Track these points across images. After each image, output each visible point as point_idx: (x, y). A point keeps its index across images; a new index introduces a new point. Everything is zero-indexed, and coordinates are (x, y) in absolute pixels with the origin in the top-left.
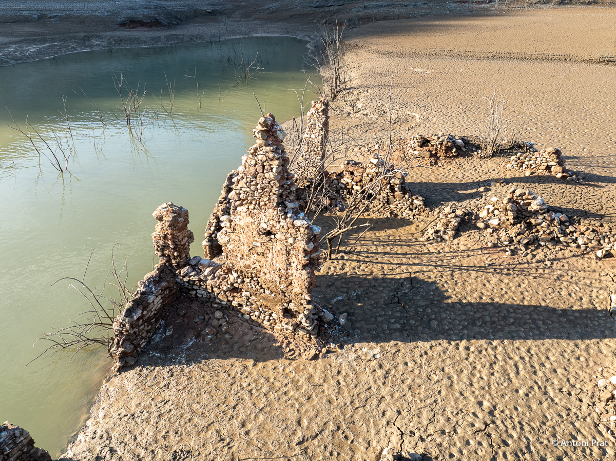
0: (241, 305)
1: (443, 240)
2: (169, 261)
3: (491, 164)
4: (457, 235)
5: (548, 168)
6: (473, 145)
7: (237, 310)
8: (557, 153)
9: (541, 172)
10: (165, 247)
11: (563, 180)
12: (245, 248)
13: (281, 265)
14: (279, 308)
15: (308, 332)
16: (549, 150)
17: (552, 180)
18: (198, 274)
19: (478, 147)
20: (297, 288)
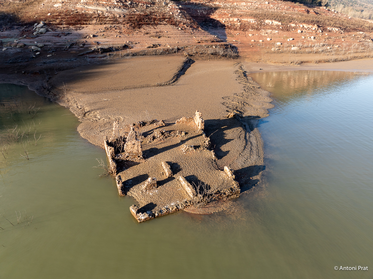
0: (129, 159)
1: (151, 142)
2: (113, 157)
3: (150, 126)
4: (153, 140)
5: (162, 124)
6: (145, 123)
7: (128, 161)
8: (163, 121)
9: (161, 125)
10: (112, 154)
11: (165, 126)
12: (130, 148)
13: (137, 149)
14: (137, 156)
15: (143, 158)
16: (161, 120)
17: (163, 126)
18: (119, 157)
19: (146, 123)
20: (140, 152)
